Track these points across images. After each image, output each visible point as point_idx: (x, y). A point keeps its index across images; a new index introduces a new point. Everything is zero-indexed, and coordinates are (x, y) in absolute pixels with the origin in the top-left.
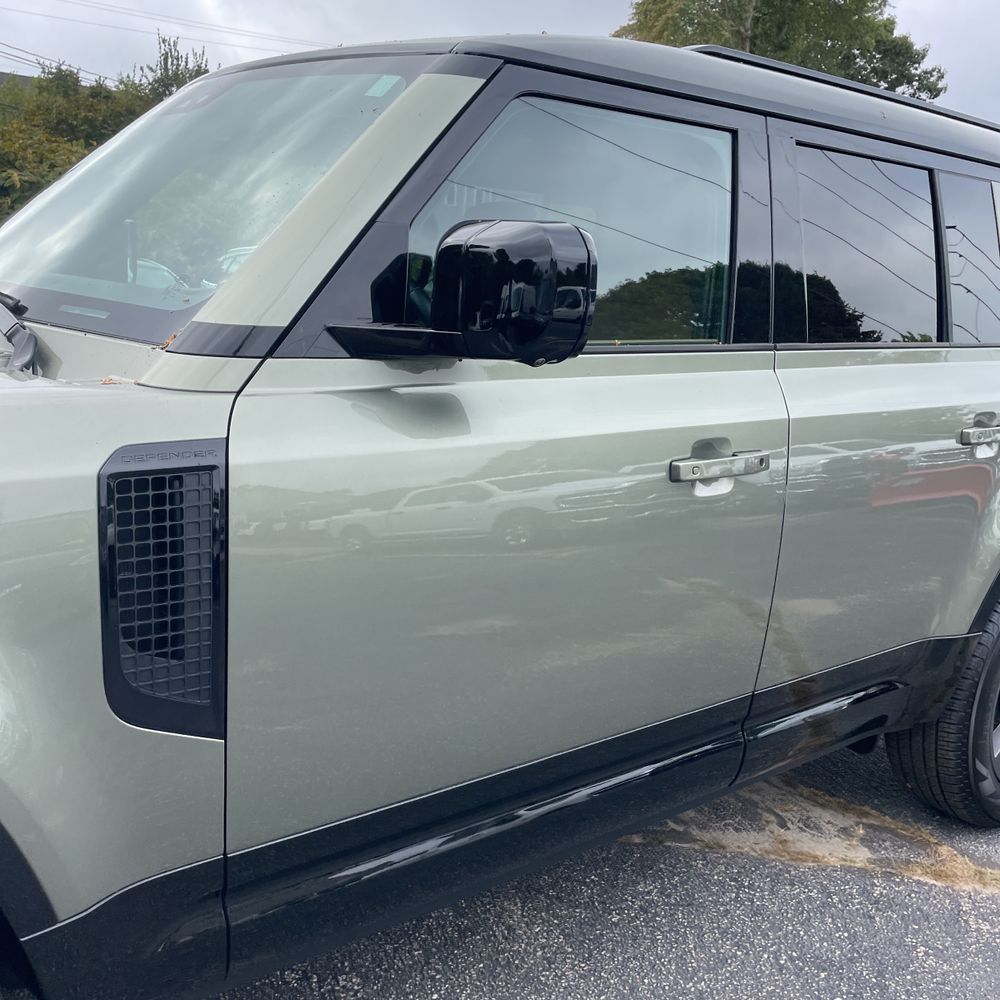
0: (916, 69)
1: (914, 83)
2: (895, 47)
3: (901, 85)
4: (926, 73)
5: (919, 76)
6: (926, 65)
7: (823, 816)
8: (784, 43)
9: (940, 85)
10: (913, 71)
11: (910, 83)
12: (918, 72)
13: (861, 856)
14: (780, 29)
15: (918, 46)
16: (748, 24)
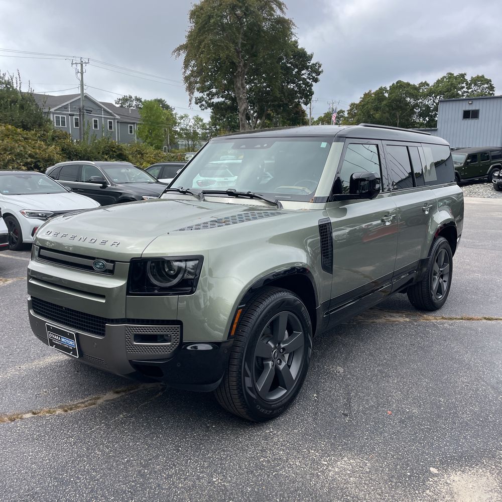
0: (309, 63)
1: (309, 69)
2: (299, 54)
3: (304, 70)
4: (313, 64)
5: (311, 66)
6: (313, 61)
7: (394, 315)
8: (255, 53)
9: (320, 70)
10: (308, 64)
11: (307, 69)
12: (310, 64)
13: (408, 320)
14: (252, 47)
15: (309, 53)
16: (240, 46)
